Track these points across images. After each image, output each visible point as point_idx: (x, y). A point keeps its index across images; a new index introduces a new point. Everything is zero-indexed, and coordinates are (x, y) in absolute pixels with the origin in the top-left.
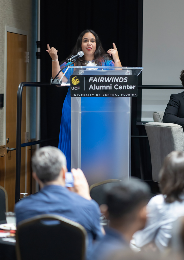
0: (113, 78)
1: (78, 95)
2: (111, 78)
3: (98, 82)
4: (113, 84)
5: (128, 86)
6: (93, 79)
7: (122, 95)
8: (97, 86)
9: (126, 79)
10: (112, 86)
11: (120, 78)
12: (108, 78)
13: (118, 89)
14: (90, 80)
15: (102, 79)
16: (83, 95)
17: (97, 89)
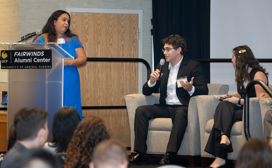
0: (33, 52)
1: (7, 67)
2: (31, 52)
3: (21, 56)
4: (33, 57)
5: (44, 59)
6: (18, 53)
7: (39, 67)
8: (20, 60)
9: (43, 53)
10: (32, 59)
11: (38, 52)
12: (29, 52)
13: (36, 61)
14: (15, 54)
15: (24, 53)
16: (10, 67)
17: (21, 62)
